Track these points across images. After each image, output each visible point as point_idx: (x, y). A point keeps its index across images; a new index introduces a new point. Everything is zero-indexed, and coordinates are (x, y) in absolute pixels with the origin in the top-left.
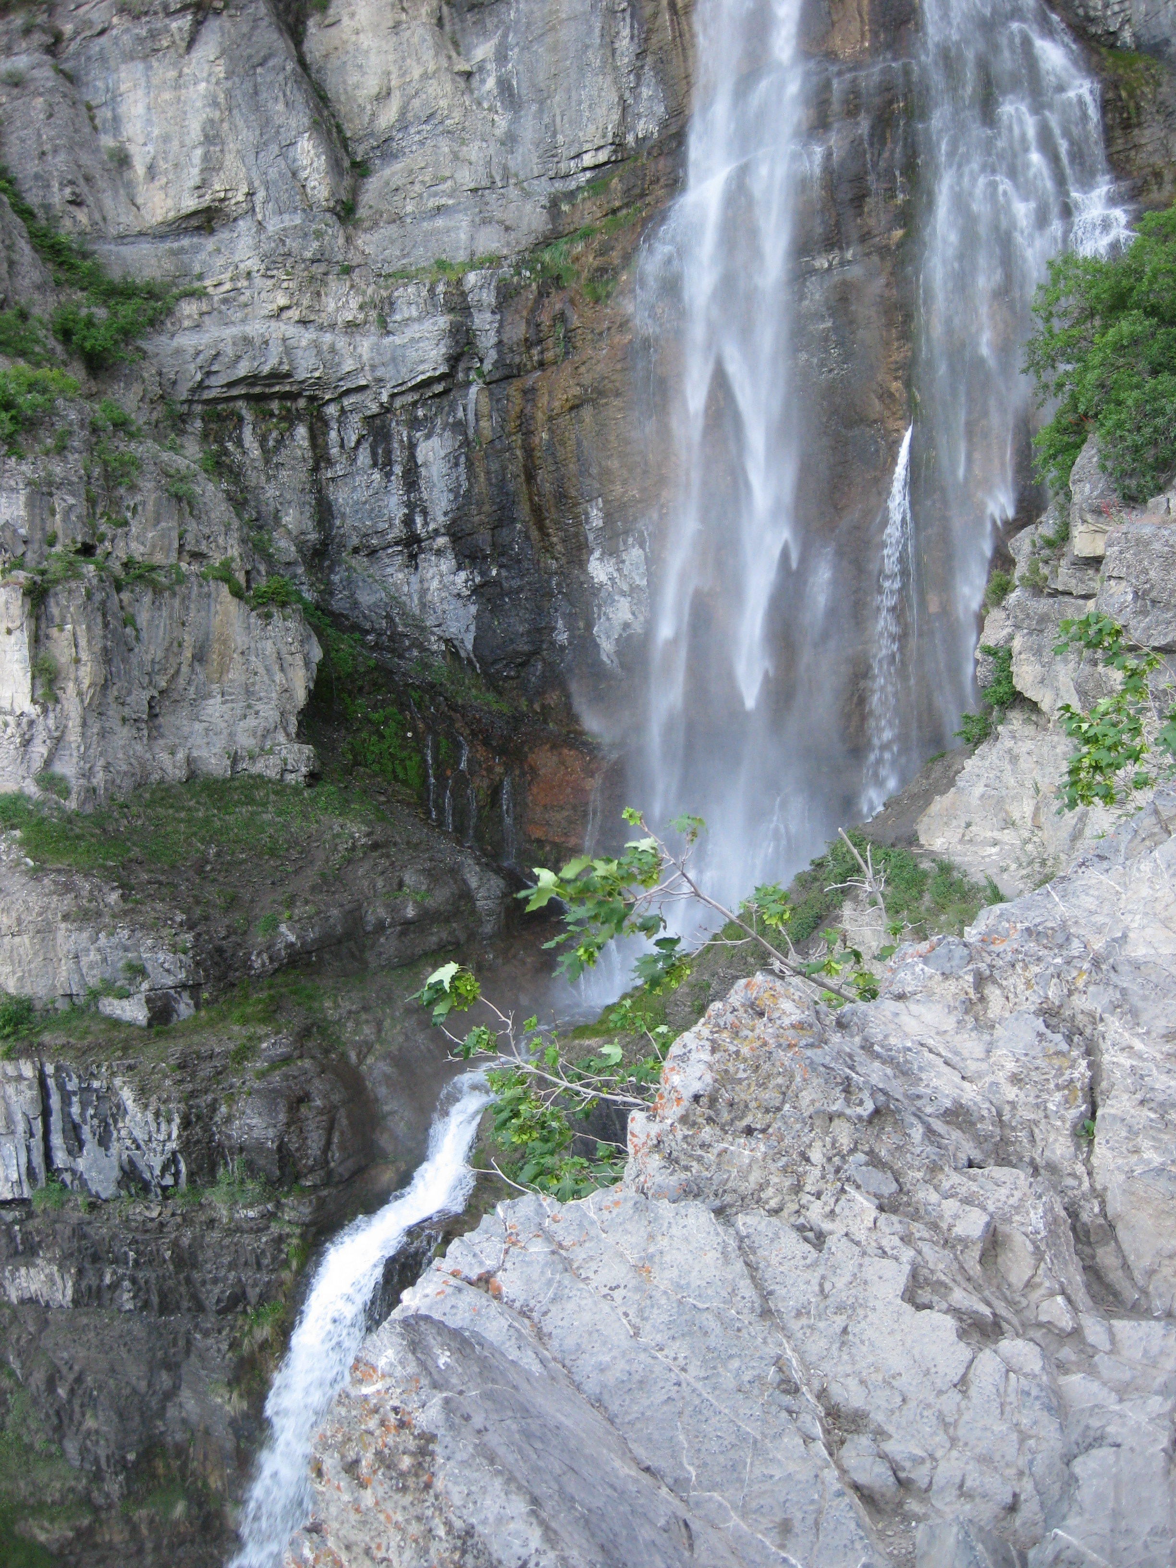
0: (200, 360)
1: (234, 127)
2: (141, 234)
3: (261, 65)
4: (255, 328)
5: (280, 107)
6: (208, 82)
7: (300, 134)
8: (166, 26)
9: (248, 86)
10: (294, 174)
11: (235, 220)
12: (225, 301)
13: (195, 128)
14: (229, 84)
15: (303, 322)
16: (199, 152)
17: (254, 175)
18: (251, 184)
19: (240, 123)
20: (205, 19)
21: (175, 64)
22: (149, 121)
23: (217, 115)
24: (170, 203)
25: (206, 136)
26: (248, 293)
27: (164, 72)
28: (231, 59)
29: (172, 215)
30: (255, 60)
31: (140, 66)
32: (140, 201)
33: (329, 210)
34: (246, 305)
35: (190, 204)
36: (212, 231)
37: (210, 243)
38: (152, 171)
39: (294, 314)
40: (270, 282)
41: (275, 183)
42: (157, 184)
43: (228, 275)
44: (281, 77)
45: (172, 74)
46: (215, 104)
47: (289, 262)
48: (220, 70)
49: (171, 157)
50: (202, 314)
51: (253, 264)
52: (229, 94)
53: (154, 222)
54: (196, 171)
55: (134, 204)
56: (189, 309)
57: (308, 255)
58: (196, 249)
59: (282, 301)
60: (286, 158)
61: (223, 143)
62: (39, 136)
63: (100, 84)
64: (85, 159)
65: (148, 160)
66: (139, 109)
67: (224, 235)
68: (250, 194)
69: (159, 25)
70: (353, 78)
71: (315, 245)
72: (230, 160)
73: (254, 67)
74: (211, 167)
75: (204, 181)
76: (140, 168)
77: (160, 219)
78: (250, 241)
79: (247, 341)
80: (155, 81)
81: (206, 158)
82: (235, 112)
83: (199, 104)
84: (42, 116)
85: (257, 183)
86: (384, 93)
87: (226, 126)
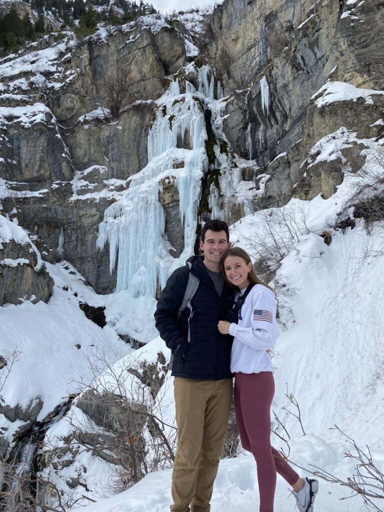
0: (34, 212)
1: (47, 158)
2: (22, 180)
4: (48, 205)
5: (59, 155)
6: (42, 147)
7: (63, 161)
8: (33, 133)
9: (52, 149)
10: (61, 171)
11: (46, 180)
12: (41, 198)
13: (38, 157)
14: (47, 148)
15: (60, 205)
16: (38, 163)
17: (52, 170)
18: (50, 172)
19: (49, 158)
20: (43, 132)
21: (34, 142)
22: (27, 155)
23: (44, 154)
24: (30, 174)
25: (41, 160)
26: (47, 197)
27: (31, 143)
28: (48, 142)
29: (31, 177)
30: (54, 143)
31: (26, 141)
32: (23, 174)
34: (47, 200)
35: (35, 175)
36: (41, 182)
37: (40, 184)
38: (26, 166)
39: (58, 203)
40: (53, 195)
41: (56, 172)
42: (28, 169)
44: (60, 148)
45: (34, 144)
46: (43, 152)
47: (58, 191)
48: (45, 145)
49: (31, 163)
50: (36, 201)
51: (49, 190)
52: (47, 150)
53: (26, 178)
54: (37, 167)
56: (32, 199)
57: (63, 189)
58: (36, 185)
59: (55, 200)
60: (59, 167)
61: (44, 162)
65: (26, 163)
66: (25, 151)
67: (43, 183)
68: (50, 174)
69: (31, 132)
70: (78, 150)
71: (65, 187)
72: (46, 166)
73: (54, 145)
74: (41, 167)
75: (39, 170)
76: (23, 165)
77: (28, 177)
78: (49, 185)
80: (29, 145)
81: (40, 164)
82: (48, 154)
83: (39, 152)
85: (52, 172)
86: (85, 154)
87: (45, 158)
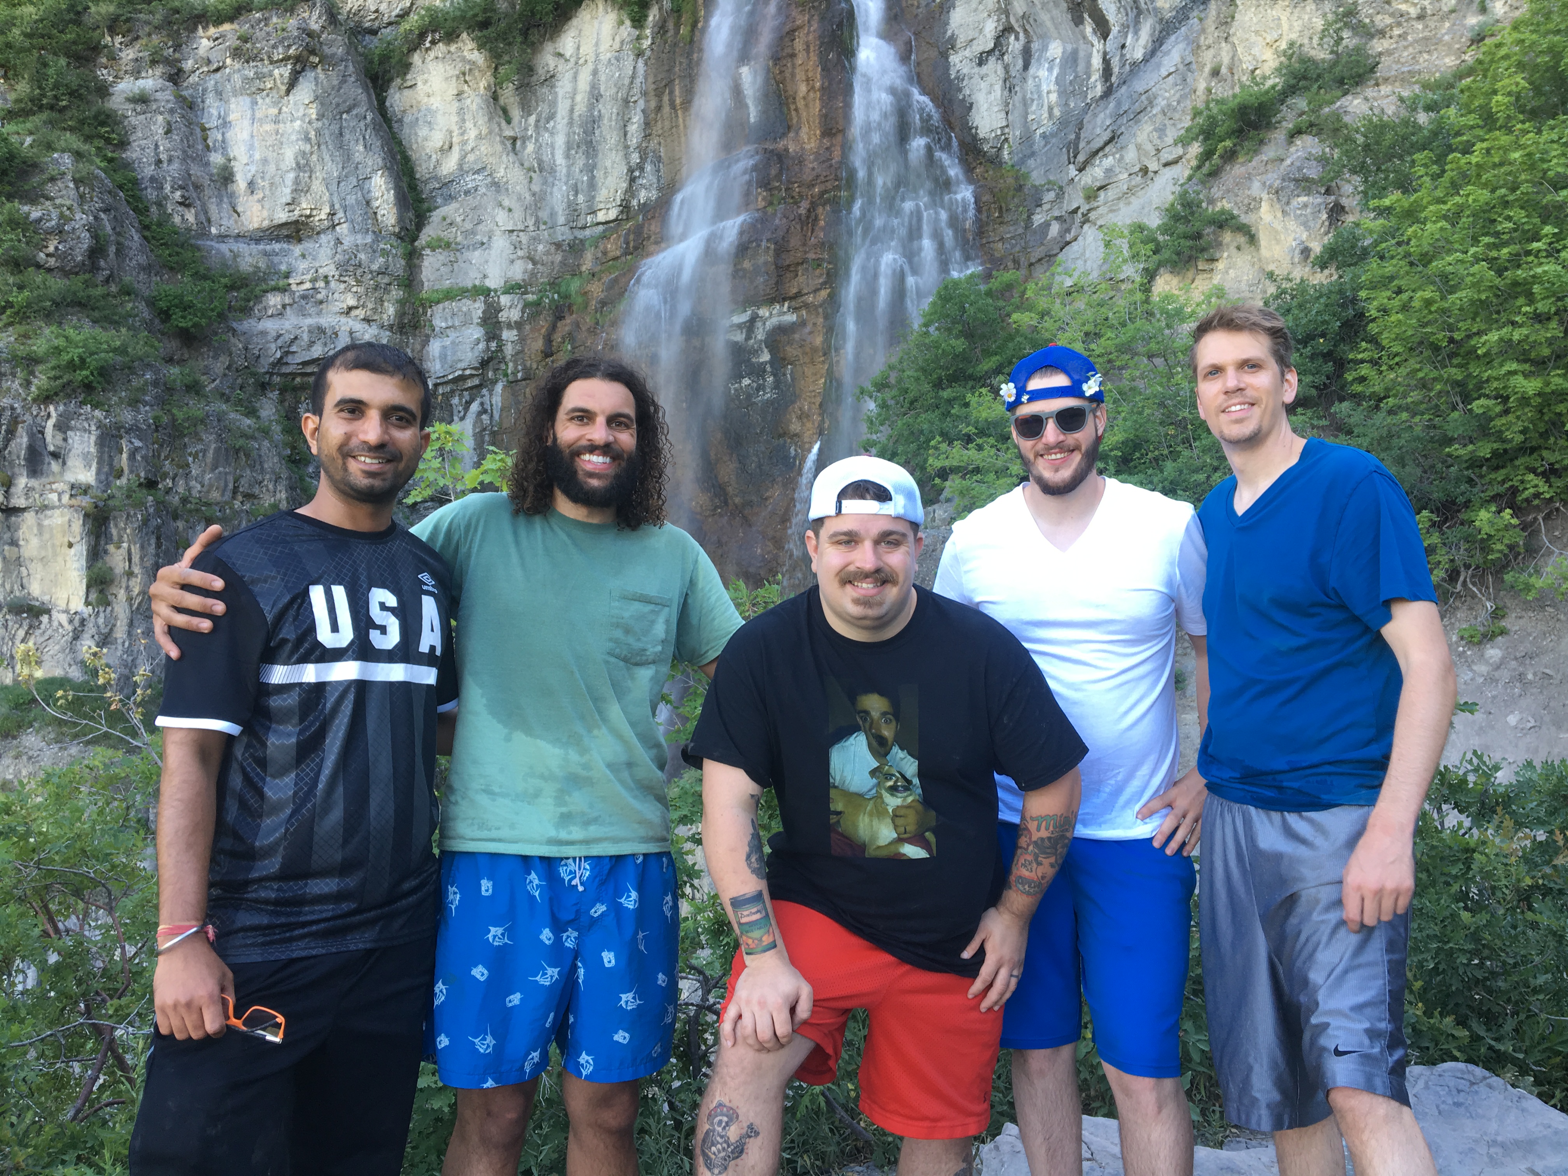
0: (280, 342)
1: (321, 159)
2: (238, 236)
3: (348, 112)
4: (326, 321)
5: (361, 148)
6: (303, 121)
7: (375, 171)
8: (271, 71)
9: (335, 127)
10: (368, 203)
11: (318, 233)
12: (304, 297)
13: (289, 155)
14: (320, 124)
15: (367, 320)
16: (292, 175)
17: (336, 200)
18: (332, 206)
19: (327, 158)
20: (303, 70)
21: (275, 104)
22: (252, 147)
23: (308, 147)
24: (265, 213)
25: (298, 164)
26: (324, 293)
27: (266, 107)
28: (322, 104)
29: (266, 224)
30: (343, 108)
31: (248, 100)
32: (240, 209)
33: (394, 234)
34: (321, 302)
35: (282, 216)
36: (300, 240)
37: (297, 250)
38: (251, 185)
39: (360, 313)
40: (343, 286)
41: (352, 207)
42: (256, 197)
43: (309, 277)
44: (362, 124)
45: (273, 110)
46: (307, 139)
47: (359, 272)
48: (313, 112)
49: (267, 177)
50: (284, 306)
51: (331, 270)
52: (318, 132)
53: (251, 227)
54: (288, 191)
55: (236, 212)
56: (274, 300)
57: (375, 267)
58: (286, 253)
59: (352, 302)
60: (362, 189)
61: (311, 171)
62: (157, 146)
63: (215, 112)
64: (195, 170)
65: (249, 177)
66: (245, 135)
67: (307, 245)
68: (332, 214)
69: (265, 70)
70: (423, 132)
71: (382, 260)
72: (317, 186)
73: (341, 113)
74: (299, 190)
75: (294, 199)
76: (241, 183)
77: (256, 226)
78: (330, 252)
79: (321, 330)
80: (258, 115)
81: (297, 181)
82: (323, 147)
83: (294, 137)
84: (161, 131)
85: (337, 206)
86: (446, 147)
87: (314, 158)
